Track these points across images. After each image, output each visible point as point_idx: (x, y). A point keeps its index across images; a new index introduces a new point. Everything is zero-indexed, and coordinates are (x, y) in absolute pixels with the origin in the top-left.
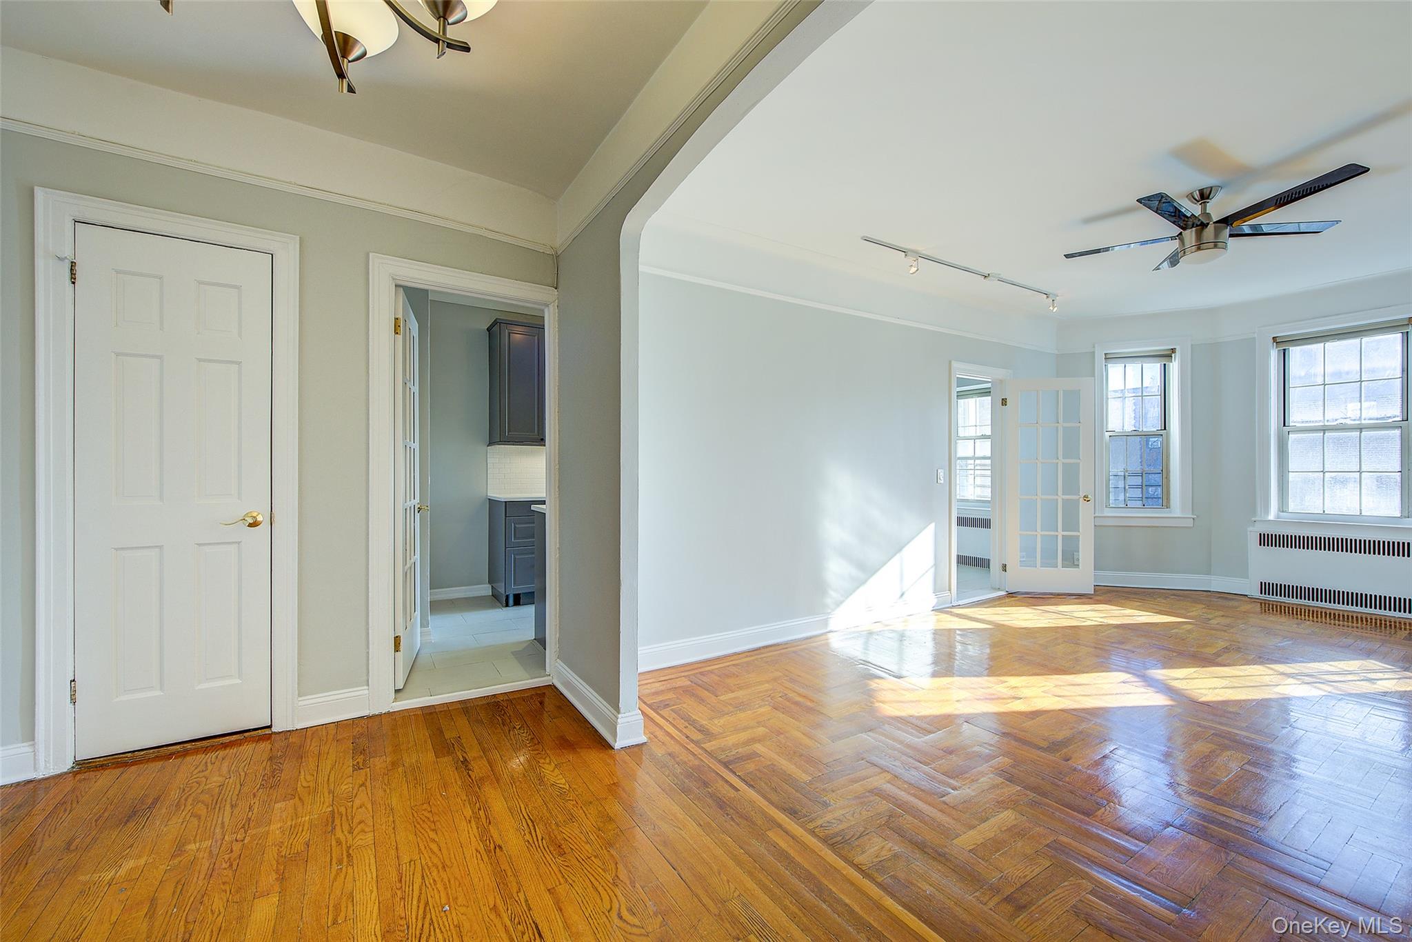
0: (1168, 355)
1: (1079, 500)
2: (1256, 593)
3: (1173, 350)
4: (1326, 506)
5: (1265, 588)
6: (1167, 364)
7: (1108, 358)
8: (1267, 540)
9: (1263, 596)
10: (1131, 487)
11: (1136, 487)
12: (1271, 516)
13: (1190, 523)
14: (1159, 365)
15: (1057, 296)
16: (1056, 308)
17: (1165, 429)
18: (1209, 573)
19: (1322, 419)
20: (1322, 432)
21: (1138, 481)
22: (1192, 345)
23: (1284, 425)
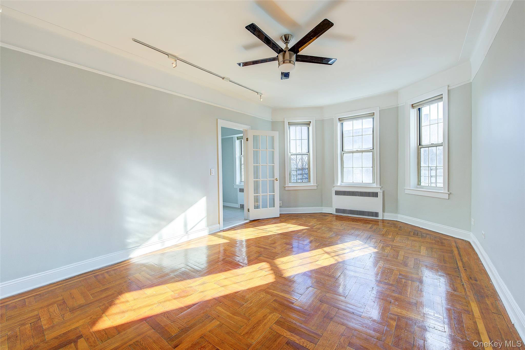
0: (308, 124)
1: (274, 180)
2: (334, 213)
3: (310, 122)
4: (353, 180)
5: (337, 210)
6: (309, 127)
7: (290, 124)
8: (338, 193)
9: (337, 214)
10: (299, 174)
11: (301, 174)
12: (339, 184)
13: (316, 188)
14: (306, 127)
15: (262, 94)
16: (262, 99)
17: (309, 152)
18: (322, 206)
19: (352, 148)
20: (352, 153)
21: (300, 172)
22: (316, 120)
23: (342, 151)
